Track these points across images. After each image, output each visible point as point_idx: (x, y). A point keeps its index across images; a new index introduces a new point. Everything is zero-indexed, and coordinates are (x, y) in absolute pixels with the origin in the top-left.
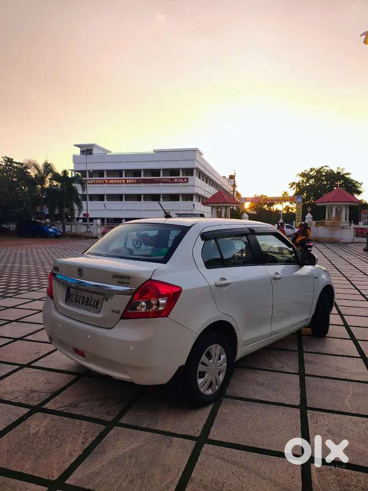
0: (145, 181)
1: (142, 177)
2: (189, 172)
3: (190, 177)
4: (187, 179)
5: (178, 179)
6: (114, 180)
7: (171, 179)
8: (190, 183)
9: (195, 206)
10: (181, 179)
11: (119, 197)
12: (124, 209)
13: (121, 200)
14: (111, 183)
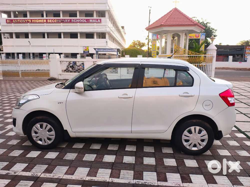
0: (63, 21)
1: (61, 17)
2: (102, 14)
3: (102, 19)
4: (100, 20)
5: (93, 19)
6: (36, 19)
7: (87, 20)
8: (103, 24)
9: (108, 43)
10: (95, 19)
11: (42, 35)
12: (47, 45)
13: (44, 37)
14: (33, 23)
